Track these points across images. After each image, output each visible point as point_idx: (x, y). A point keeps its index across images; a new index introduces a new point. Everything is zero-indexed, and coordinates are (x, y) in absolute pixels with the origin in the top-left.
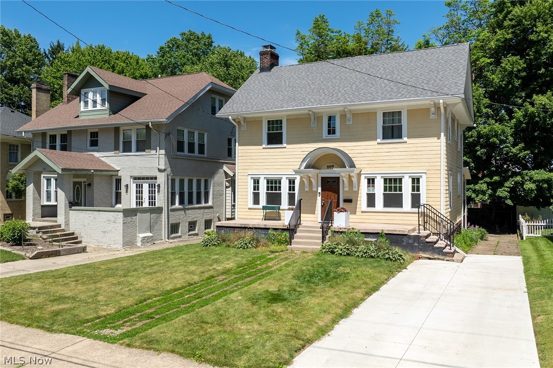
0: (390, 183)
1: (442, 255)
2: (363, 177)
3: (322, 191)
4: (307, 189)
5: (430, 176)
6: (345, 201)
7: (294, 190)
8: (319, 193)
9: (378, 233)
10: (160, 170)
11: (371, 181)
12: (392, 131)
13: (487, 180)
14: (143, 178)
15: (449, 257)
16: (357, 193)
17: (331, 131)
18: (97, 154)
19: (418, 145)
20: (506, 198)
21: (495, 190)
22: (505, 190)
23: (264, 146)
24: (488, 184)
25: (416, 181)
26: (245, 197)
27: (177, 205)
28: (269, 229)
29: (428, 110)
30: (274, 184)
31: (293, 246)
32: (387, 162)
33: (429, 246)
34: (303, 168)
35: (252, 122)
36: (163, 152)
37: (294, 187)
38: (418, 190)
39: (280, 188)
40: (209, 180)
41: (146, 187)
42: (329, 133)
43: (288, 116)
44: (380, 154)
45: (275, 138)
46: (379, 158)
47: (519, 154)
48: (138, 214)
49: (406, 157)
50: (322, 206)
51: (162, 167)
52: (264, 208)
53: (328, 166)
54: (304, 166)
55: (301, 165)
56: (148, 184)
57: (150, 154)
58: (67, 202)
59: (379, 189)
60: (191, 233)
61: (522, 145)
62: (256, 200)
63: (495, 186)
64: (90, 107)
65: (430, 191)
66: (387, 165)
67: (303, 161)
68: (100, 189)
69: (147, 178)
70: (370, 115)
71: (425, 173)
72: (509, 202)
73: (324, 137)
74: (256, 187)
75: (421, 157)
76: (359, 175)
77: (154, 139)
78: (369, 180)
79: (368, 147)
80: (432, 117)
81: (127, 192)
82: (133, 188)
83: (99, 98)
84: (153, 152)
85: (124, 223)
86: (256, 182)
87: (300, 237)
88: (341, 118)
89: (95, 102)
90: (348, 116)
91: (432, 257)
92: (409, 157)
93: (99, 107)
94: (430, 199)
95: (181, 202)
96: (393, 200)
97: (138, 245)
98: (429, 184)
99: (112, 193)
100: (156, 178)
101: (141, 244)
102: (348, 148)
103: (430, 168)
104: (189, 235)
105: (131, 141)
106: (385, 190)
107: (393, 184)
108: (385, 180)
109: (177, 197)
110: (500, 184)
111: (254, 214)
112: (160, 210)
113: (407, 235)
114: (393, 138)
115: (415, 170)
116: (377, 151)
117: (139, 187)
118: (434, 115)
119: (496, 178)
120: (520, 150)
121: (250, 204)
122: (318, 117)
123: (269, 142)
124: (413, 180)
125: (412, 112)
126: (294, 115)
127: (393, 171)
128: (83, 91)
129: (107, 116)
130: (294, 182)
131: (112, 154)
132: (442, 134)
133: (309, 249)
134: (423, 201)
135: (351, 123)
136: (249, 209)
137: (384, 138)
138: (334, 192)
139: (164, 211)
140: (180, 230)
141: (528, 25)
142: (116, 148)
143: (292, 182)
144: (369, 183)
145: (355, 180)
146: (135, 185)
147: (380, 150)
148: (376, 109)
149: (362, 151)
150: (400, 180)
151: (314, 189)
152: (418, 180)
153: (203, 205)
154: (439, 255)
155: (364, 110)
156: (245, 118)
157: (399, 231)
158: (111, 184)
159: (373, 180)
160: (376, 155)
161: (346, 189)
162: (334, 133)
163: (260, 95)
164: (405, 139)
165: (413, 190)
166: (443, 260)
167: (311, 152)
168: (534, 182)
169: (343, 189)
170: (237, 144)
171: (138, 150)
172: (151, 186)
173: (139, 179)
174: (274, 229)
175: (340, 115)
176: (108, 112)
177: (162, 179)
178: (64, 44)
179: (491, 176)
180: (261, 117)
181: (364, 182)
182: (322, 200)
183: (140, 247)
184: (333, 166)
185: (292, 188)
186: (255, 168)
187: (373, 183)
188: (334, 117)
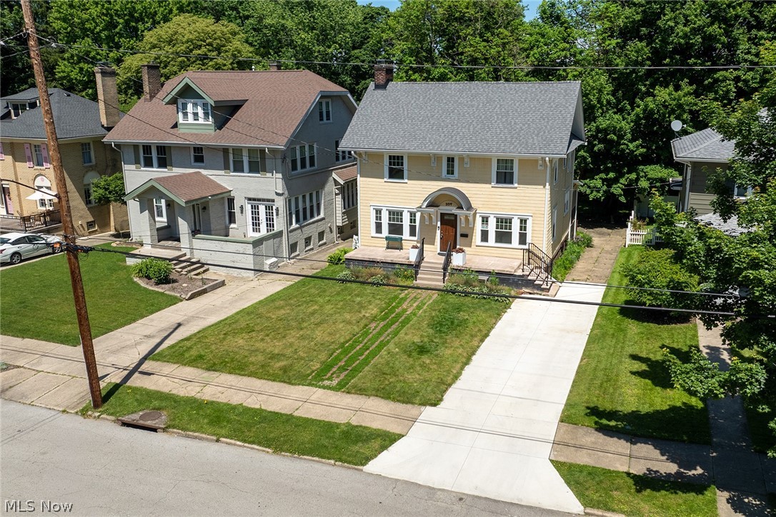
0: (502, 222)
2: (478, 215)
3: (441, 224)
4: (427, 223)
5: (535, 218)
6: (462, 235)
7: (415, 222)
8: (439, 227)
9: (490, 272)
10: (277, 194)
11: (485, 220)
12: (505, 177)
13: (603, 176)
14: (259, 200)
15: (546, 291)
16: (473, 229)
17: (450, 172)
18: (204, 172)
21: (609, 186)
22: (619, 187)
23: (385, 180)
24: (604, 180)
25: (523, 222)
26: (367, 226)
27: (294, 225)
28: (395, 264)
29: (536, 161)
30: (396, 215)
32: (500, 204)
33: (530, 284)
34: (424, 206)
35: (374, 157)
36: (280, 175)
37: (415, 220)
38: (525, 230)
39: (402, 219)
40: (320, 191)
41: (262, 209)
42: (448, 173)
43: (408, 153)
44: (493, 197)
45: (396, 173)
46: (493, 200)
48: (264, 242)
49: (516, 201)
50: (441, 238)
51: (280, 191)
52: (387, 238)
53: (446, 204)
54: (426, 205)
55: (422, 204)
56: (264, 206)
57: (265, 176)
59: (492, 227)
60: (307, 249)
62: (379, 228)
63: (609, 182)
64: (191, 119)
65: (535, 232)
66: (499, 207)
67: (424, 201)
69: (264, 200)
70: (486, 161)
71: (532, 216)
73: (443, 176)
74: (378, 217)
75: (528, 202)
76: (475, 214)
77: (269, 162)
78: (483, 218)
79: (484, 190)
80: (539, 168)
81: (242, 212)
82: (248, 208)
83: (200, 111)
84: (269, 175)
86: (378, 212)
88: (459, 161)
89: (196, 115)
90: (466, 160)
91: (532, 291)
92: (519, 201)
93: (201, 121)
94: (535, 238)
95: (297, 221)
96: (503, 237)
98: (535, 225)
99: (225, 212)
100: (273, 201)
102: (466, 188)
103: (536, 212)
104: (305, 252)
105: (243, 161)
106: (497, 228)
107: (504, 222)
108: (497, 219)
109: (294, 216)
110: (616, 180)
111: (376, 242)
112: (281, 234)
113: (512, 274)
114: (505, 182)
115: (523, 213)
116: (492, 193)
117: (255, 208)
118: (541, 167)
119: (612, 175)
121: (373, 233)
122: (438, 158)
123: (391, 177)
124: (521, 221)
125: (523, 163)
126: (415, 153)
127: (504, 213)
128: (180, 101)
129: (212, 132)
130: (415, 215)
131: (222, 172)
132: (547, 184)
133: (432, 285)
134: (529, 240)
135: (468, 166)
136: (372, 237)
137: (497, 182)
138: (452, 226)
139: (284, 234)
140: (298, 249)
142: (226, 167)
143: (413, 215)
144: (483, 221)
145: (471, 218)
146: (250, 206)
147: (494, 193)
148: (491, 156)
149: (478, 192)
150: (511, 220)
151: (434, 223)
152: (525, 221)
153: (316, 218)
154: (538, 289)
156: (366, 152)
157: (507, 271)
158: (223, 204)
159: (487, 218)
160: (490, 196)
161: (463, 225)
162: (453, 174)
164: (516, 185)
165: (521, 229)
166: (540, 293)
169: (460, 225)
170: (358, 176)
171: (251, 171)
172: (269, 208)
173: (254, 200)
174: (401, 265)
175: (459, 158)
176: (213, 128)
177: (280, 203)
179: (607, 171)
180: (383, 152)
181: (479, 220)
182: (441, 233)
184: (451, 204)
185: (413, 220)
186: (378, 199)
187: (487, 221)
188: (453, 159)
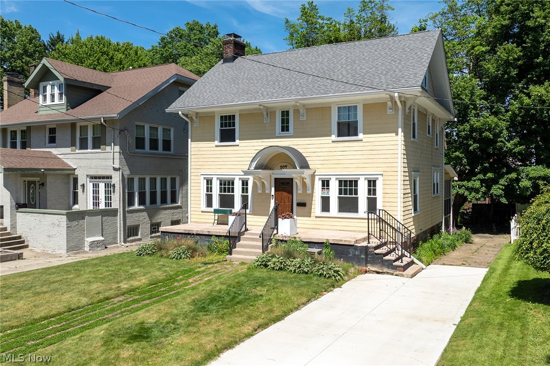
0: (345, 186)
1: (392, 269)
2: (317, 178)
3: (276, 191)
4: (260, 191)
5: (386, 177)
6: (299, 205)
7: (247, 192)
8: (273, 196)
9: (323, 243)
10: (115, 169)
11: (326, 184)
12: (347, 129)
13: (481, 176)
14: (100, 178)
15: (400, 271)
16: (312, 195)
17: (285, 128)
18: (55, 151)
19: (374, 144)
20: (500, 196)
21: (489, 188)
22: (499, 188)
23: (217, 143)
24: (482, 181)
25: (372, 183)
26: (197, 199)
27: (136, 206)
28: (211, 235)
29: (385, 104)
30: (227, 185)
31: (233, 256)
32: (342, 162)
33: (378, 259)
34: (252, 168)
35: (205, 117)
36: (117, 148)
37: (247, 189)
38: (375, 194)
39: (233, 189)
41: (102, 186)
42: (283, 130)
43: (241, 111)
44: (334, 154)
45: (228, 135)
46: (334, 158)
47: (514, 149)
48: (87, 217)
49: (361, 157)
51: (117, 166)
52: (216, 211)
53: (281, 166)
54: (254, 166)
55: (250, 165)
56: (104, 184)
57: (105, 151)
58: (14, 203)
59: (334, 193)
60: (153, 235)
61: (516, 140)
62: (209, 203)
63: (489, 184)
64: (48, 102)
65: (387, 195)
66: (342, 166)
67: (252, 161)
68: (53, 188)
69: (103, 178)
70: (324, 110)
71: (382, 175)
72: (504, 200)
73: (277, 134)
74: (209, 189)
75: (377, 156)
76: (313, 176)
77: (109, 135)
78: (323, 182)
79: (322, 146)
80: (389, 112)
81: (83, 191)
82: (90, 187)
83: (56, 91)
84: (108, 148)
85: (67, 227)
86: (209, 182)
87: (242, 246)
88: (294, 113)
89: (53, 96)
90: (301, 111)
91: (380, 271)
92: (365, 157)
93: (57, 101)
94: (387, 204)
95: (142, 203)
96: (348, 204)
97: (86, 250)
98: (386, 186)
99: (69, 192)
100: (111, 178)
101: (88, 249)
102: (302, 146)
103: (387, 169)
104: (151, 238)
105: (87, 138)
106: (340, 193)
107: (348, 186)
108: (340, 182)
109: (137, 197)
110: (495, 181)
111: (206, 217)
112: (114, 213)
113: (353, 245)
114: (349, 135)
115: (371, 171)
116: (331, 149)
117: (96, 186)
118: (391, 110)
119: (490, 175)
120: (516, 145)
121: (203, 207)
122: (269, 112)
123: (222, 139)
124: (369, 182)
125: (368, 107)
126: (247, 110)
127: (348, 173)
128: (42, 85)
129: (64, 111)
130: (247, 185)
131: (68, 150)
132: (400, 130)
133: (248, 259)
134: (379, 205)
135: (305, 119)
136: (202, 212)
137: (339, 136)
138: (289, 193)
139: (119, 213)
140: (140, 233)
141: (525, 10)
142: (73, 144)
143: (245, 183)
144: (323, 185)
145: (308, 181)
146: (91, 184)
147: (335, 149)
148: (330, 103)
149: (316, 150)
150: (356, 182)
151: (267, 192)
152: (375, 182)
153: (169, 205)
154: (388, 268)
155: (319, 104)
156: (197, 113)
157: (345, 241)
158: (69, 183)
159: (328, 182)
160: (330, 154)
161: (300, 192)
162: (288, 130)
163: (215, 88)
164: (361, 137)
165: (369, 193)
166: (392, 274)
167: (261, 150)
168: (530, 179)
169: (297, 192)
170: (189, 140)
171: (94, 148)
172: (107, 186)
173: (96, 178)
174: (217, 236)
175: (294, 110)
176: (65, 107)
177: (116, 179)
178: (63, 35)
179: (484, 171)
180: (214, 112)
181: (318, 184)
182: (275, 203)
183: (87, 252)
184: (286, 166)
185: (245, 189)
186: (208, 167)
187: (328, 185)
188: (288, 112)
